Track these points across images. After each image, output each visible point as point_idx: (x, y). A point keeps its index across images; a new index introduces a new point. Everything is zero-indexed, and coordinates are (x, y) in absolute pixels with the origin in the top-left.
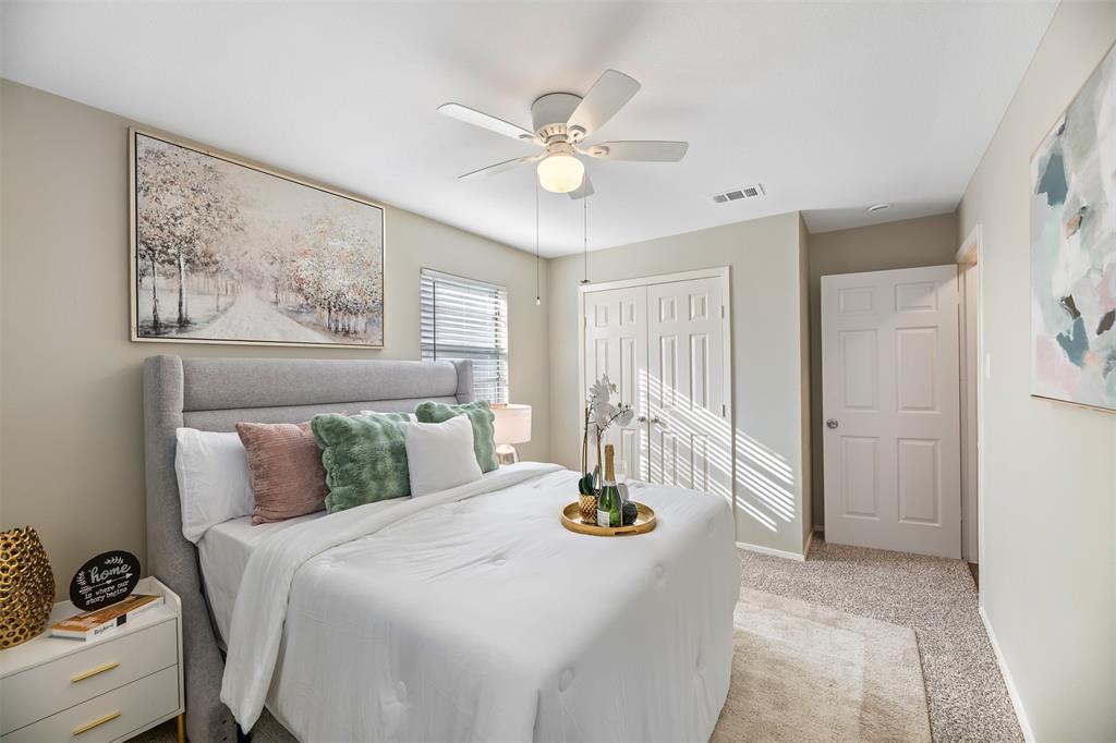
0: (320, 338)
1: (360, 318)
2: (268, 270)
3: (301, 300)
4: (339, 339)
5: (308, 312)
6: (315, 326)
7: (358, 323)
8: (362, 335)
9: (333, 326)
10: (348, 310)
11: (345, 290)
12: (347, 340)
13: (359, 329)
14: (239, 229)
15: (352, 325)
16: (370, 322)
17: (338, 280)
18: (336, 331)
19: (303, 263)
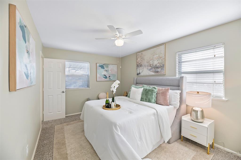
0: (153, 73)
1: (160, 69)
2: (147, 64)
3: (151, 68)
4: (156, 73)
5: (152, 69)
6: (152, 72)
7: (159, 70)
8: (160, 72)
9: (155, 71)
10: (157, 68)
11: (157, 64)
12: (158, 73)
13: (159, 71)
14: (144, 60)
15: (158, 70)
16: (162, 69)
17: (156, 63)
18: (156, 72)
19: (151, 61)
